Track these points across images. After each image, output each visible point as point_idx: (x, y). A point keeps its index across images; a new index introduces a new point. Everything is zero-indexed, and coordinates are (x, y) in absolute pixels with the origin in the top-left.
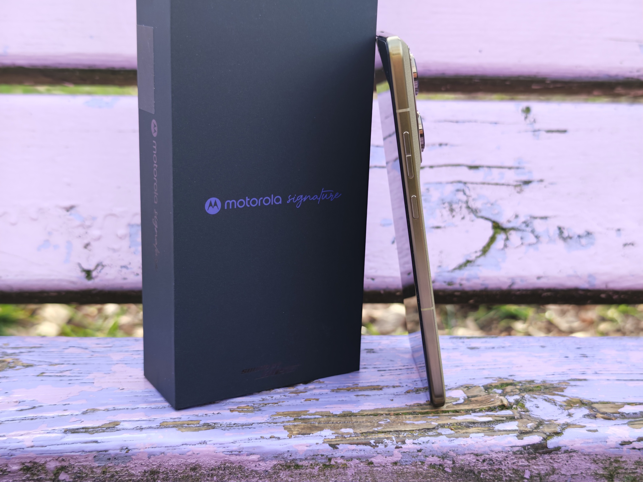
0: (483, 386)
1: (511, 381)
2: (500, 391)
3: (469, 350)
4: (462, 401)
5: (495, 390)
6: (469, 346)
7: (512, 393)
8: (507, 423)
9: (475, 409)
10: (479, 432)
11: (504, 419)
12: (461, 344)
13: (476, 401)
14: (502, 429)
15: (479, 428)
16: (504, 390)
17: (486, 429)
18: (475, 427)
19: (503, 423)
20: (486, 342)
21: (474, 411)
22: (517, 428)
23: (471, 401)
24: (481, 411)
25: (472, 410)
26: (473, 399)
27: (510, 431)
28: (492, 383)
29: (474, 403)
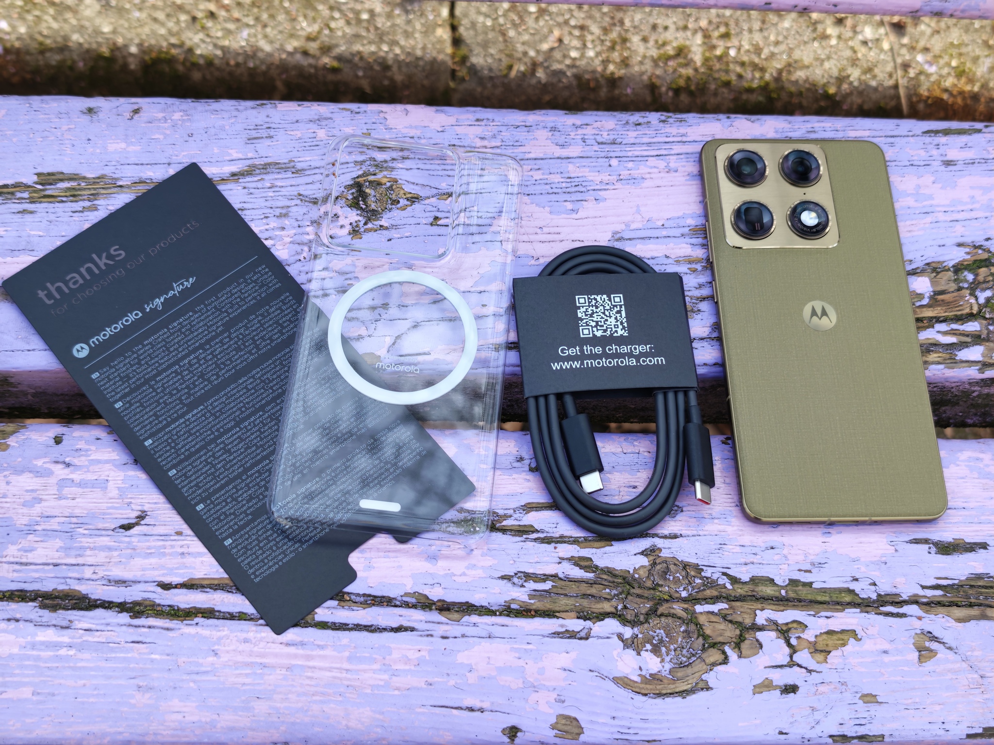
0: (953, 266)
1: (985, 256)
2: (970, 277)
3: (943, 168)
4: (925, 301)
5: (966, 273)
6: (945, 159)
7: (984, 286)
8: (971, 348)
9: (940, 317)
10: (939, 363)
11: (969, 339)
12: (935, 152)
13: (943, 301)
14: (964, 359)
15: (940, 355)
16: (976, 275)
17: (948, 356)
18: (936, 352)
19: (967, 347)
20: (966, 146)
21: (939, 320)
22: (980, 359)
23: (936, 300)
24: (945, 320)
25: (935, 317)
26: (940, 297)
27: (972, 362)
28: (964, 260)
29: (939, 305)
